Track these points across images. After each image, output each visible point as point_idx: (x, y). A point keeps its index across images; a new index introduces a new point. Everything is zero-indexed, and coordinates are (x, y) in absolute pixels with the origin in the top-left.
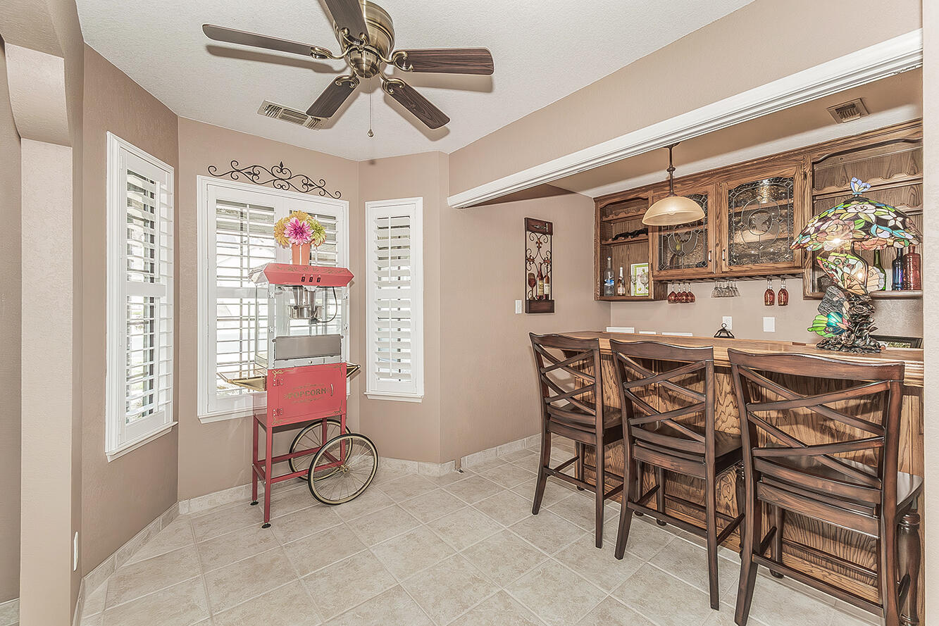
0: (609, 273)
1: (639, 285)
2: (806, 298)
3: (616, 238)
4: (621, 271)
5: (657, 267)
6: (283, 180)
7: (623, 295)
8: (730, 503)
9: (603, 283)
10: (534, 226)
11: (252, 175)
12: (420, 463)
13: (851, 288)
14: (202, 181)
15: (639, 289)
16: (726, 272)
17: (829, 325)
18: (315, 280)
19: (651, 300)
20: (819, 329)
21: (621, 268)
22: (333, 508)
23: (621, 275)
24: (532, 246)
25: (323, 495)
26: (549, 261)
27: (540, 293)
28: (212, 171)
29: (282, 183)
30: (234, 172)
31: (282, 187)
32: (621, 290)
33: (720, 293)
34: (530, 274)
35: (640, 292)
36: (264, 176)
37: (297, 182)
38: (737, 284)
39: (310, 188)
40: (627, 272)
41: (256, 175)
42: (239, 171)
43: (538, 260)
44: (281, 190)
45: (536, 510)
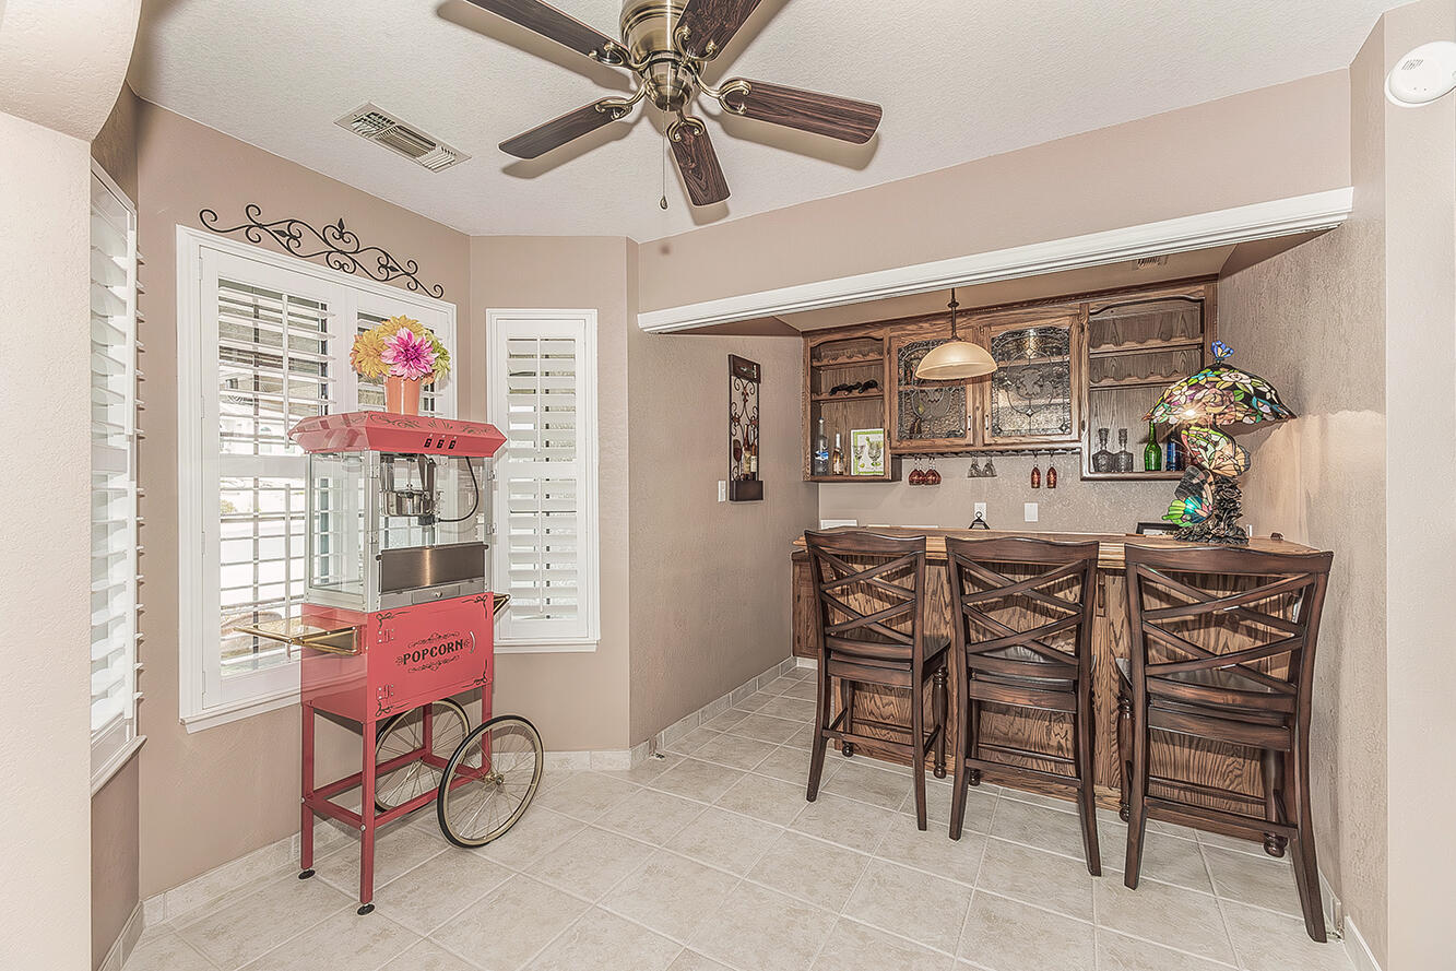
0: (822, 442)
1: (866, 459)
2: (1083, 479)
3: (834, 391)
4: (838, 440)
5: (895, 435)
6: (344, 253)
7: (841, 474)
8: (1063, 742)
9: (814, 455)
10: (741, 368)
11: (287, 237)
12: (593, 753)
13: (1219, 469)
14: (188, 239)
15: (864, 465)
16: (990, 445)
17: (1185, 512)
18: (446, 445)
19: (888, 481)
20: (1176, 517)
21: (838, 435)
22: (477, 852)
23: (838, 445)
24: (737, 397)
25: (462, 832)
26: (755, 422)
27: (746, 471)
28: (207, 219)
29: (343, 259)
30: (252, 228)
31: (342, 266)
32: (837, 468)
33: (975, 472)
34: (736, 441)
35: (864, 470)
36: (310, 243)
37: (369, 260)
38: (997, 461)
39: (392, 274)
40: (846, 441)
41: (295, 238)
42: (261, 226)
43: (744, 420)
44: (341, 272)
45: (812, 795)
